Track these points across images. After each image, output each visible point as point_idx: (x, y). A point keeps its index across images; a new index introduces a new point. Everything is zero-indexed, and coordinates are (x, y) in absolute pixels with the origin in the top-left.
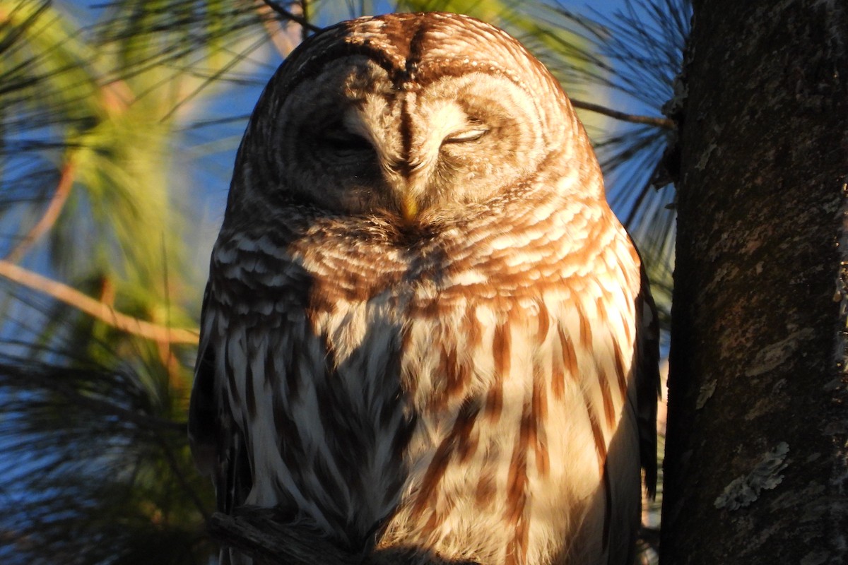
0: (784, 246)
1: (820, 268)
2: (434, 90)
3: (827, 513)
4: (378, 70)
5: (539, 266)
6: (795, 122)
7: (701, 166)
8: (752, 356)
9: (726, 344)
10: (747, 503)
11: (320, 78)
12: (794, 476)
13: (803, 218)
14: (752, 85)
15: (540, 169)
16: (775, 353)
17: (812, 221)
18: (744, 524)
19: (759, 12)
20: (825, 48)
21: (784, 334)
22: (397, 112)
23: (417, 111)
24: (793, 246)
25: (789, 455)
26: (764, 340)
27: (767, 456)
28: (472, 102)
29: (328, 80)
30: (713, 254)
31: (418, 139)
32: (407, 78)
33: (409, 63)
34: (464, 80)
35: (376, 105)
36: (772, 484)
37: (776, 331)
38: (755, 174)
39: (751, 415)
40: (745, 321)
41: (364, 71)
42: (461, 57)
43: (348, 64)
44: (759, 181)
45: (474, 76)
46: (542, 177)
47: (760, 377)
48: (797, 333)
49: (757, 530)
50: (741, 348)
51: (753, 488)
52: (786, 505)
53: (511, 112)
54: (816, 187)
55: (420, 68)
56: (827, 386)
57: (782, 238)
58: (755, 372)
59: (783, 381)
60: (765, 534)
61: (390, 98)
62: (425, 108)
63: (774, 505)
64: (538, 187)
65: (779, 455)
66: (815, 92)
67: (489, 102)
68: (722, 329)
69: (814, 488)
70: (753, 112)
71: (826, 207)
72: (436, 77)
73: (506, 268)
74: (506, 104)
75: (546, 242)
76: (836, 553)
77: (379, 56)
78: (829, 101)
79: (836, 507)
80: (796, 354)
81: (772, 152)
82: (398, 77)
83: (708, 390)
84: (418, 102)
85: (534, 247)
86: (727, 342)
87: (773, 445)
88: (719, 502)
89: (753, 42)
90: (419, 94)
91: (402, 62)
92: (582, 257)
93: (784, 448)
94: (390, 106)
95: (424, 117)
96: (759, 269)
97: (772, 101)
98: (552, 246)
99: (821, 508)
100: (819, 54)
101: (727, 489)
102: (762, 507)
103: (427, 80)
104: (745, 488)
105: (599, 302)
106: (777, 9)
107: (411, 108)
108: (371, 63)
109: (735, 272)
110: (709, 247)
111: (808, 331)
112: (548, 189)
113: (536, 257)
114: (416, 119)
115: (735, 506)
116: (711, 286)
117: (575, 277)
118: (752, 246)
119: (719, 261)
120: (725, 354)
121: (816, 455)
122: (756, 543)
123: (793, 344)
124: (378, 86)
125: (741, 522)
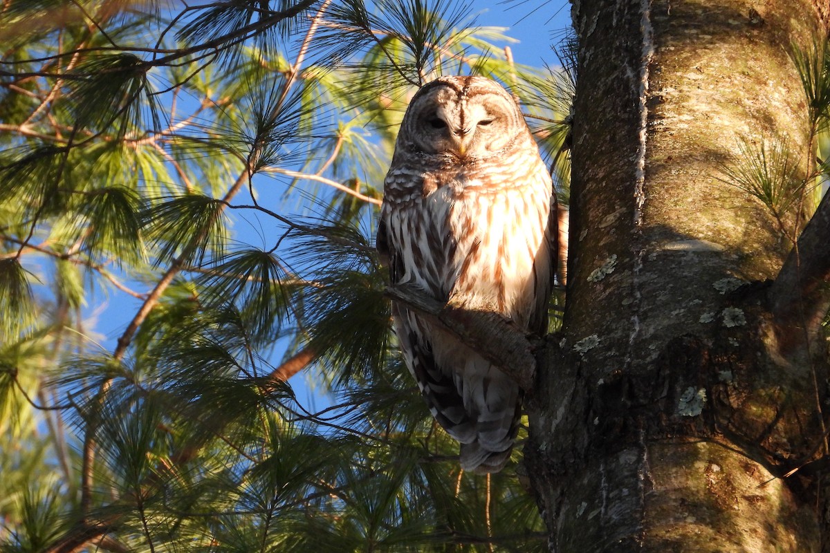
0: (614, 175)
1: (628, 183)
2: (473, 100)
3: (632, 283)
4: (451, 91)
5: (506, 181)
6: (617, 124)
7: (580, 142)
8: (602, 219)
9: (591, 215)
10: (600, 279)
11: (429, 94)
12: (619, 268)
13: (621, 163)
14: (600, 110)
15: (516, 139)
16: (611, 218)
17: (625, 164)
18: (599, 288)
19: (603, 80)
20: (629, 94)
21: (614, 210)
22: (459, 109)
23: (466, 108)
24: (617, 175)
25: (616, 260)
26: (606, 213)
27: (608, 260)
28: (488, 105)
29: (432, 95)
30: (586, 178)
31: (466, 120)
32: (463, 94)
33: (464, 89)
34: (486, 96)
35: (451, 104)
36: (610, 271)
37: (611, 209)
38: (601, 147)
39: (601, 244)
40: (598, 205)
41: (446, 92)
42: (485, 87)
43: (440, 89)
44: (603, 148)
45: (489, 95)
46: (517, 141)
47: (605, 228)
48: (620, 210)
49: (604, 290)
50: (597, 216)
51: (603, 273)
52: (616, 280)
53: (504, 111)
54: (626, 150)
55: (468, 90)
56: (632, 231)
57: (613, 172)
58: (603, 226)
59: (614, 229)
60: (608, 291)
61: (457, 102)
62: (469, 107)
63: (611, 280)
64: (514, 147)
65: (612, 260)
66: (625, 112)
67: (495, 106)
68: (589, 209)
69: (627, 272)
70: (600, 121)
71: (630, 159)
72: (475, 94)
73: (490, 181)
74: (502, 107)
75: (509, 171)
76: (636, 299)
77: (452, 86)
78: (631, 115)
79: (636, 280)
80: (619, 218)
81: (608, 137)
82: (460, 94)
83: (584, 233)
84: (467, 104)
85: (504, 173)
86: (591, 214)
87: (610, 256)
88: (589, 279)
89: (601, 92)
90: (467, 101)
91: (461, 88)
92: (525, 178)
93: (615, 256)
94: (457, 106)
95: (470, 111)
96: (604, 184)
97: (608, 116)
98: (511, 174)
99: (630, 281)
100: (627, 96)
101: (592, 274)
102: (606, 281)
103: (470, 96)
104: (599, 273)
105: (532, 195)
106: (610, 79)
107: (464, 107)
108: (448, 88)
109: (594, 185)
110: (584, 175)
111: (624, 209)
112: (519, 147)
113: (505, 177)
114: (466, 112)
115: (596, 280)
116: (585, 191)
117: (522, 186)
118: (601, 175)
119: (588, 181)
120: (591, 219)
121: (628, 259)
122: (604, 295)
123: (618, 215)
124: (452, 98)
125: (598, 287)
